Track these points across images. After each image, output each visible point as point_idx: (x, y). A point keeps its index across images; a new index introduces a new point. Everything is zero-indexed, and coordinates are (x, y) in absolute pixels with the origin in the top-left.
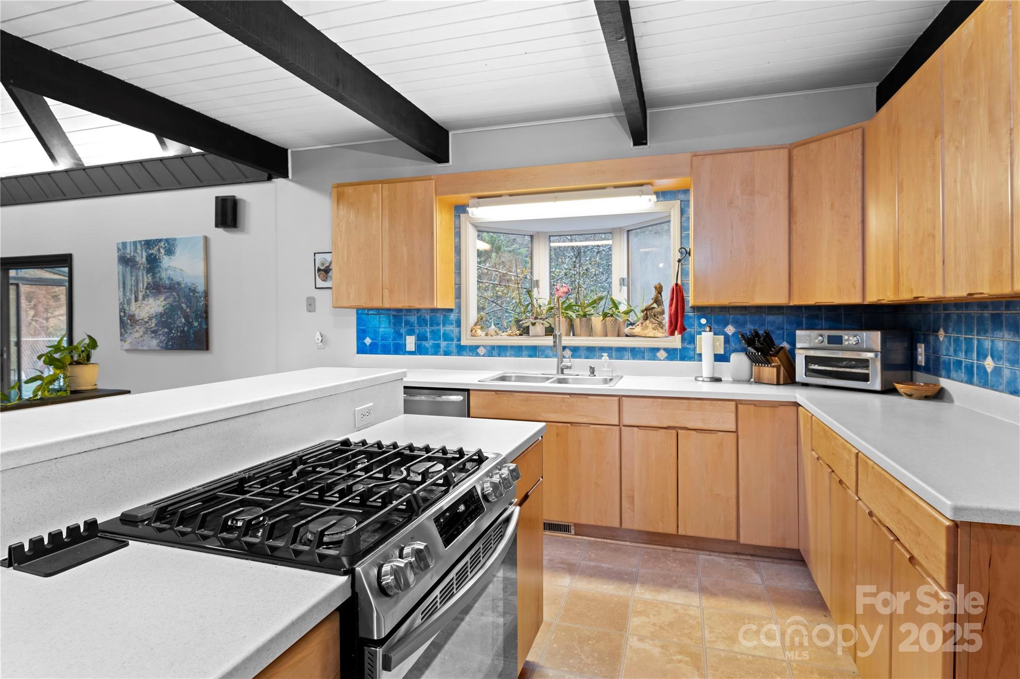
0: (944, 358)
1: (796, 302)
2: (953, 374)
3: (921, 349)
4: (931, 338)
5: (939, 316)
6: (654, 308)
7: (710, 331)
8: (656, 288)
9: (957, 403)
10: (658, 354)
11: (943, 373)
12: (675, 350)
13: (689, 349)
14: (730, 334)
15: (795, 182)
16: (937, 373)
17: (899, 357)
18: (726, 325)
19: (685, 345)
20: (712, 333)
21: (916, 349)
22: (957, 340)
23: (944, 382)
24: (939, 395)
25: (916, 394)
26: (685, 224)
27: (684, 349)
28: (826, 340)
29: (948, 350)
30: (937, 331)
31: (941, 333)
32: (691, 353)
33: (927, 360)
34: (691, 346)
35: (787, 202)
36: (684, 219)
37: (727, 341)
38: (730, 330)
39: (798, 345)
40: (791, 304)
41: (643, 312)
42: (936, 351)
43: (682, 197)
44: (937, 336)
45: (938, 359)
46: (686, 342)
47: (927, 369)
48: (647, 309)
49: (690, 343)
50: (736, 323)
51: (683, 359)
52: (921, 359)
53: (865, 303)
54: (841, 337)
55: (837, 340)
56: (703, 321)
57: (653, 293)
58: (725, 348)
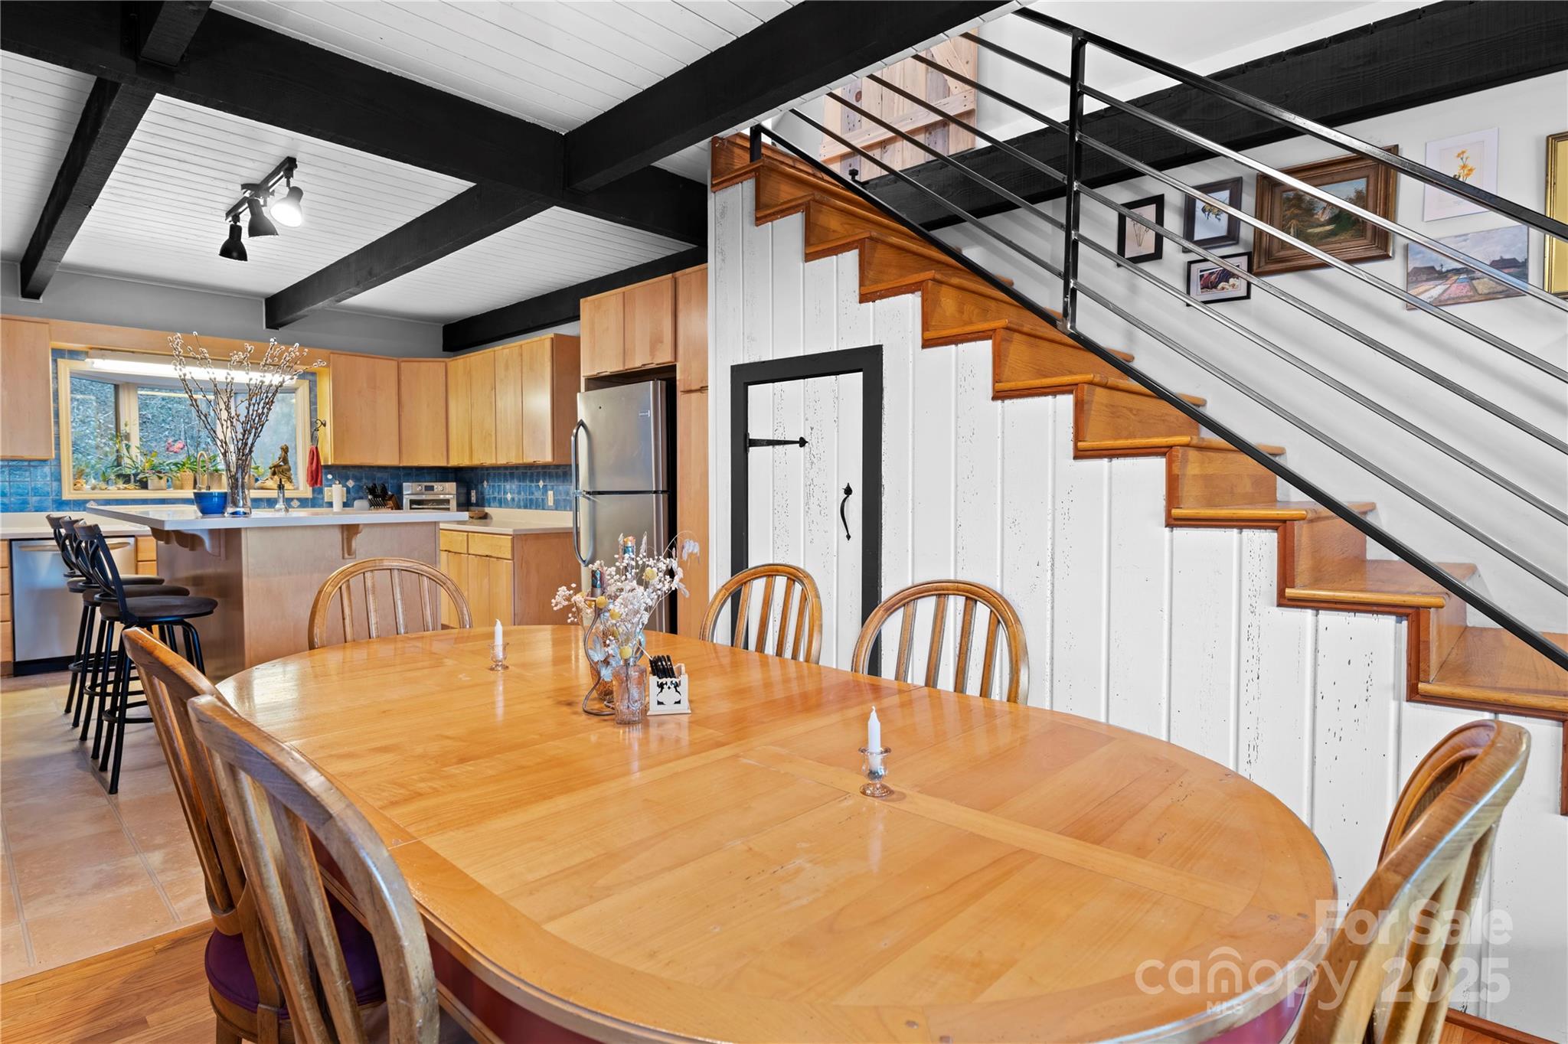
0: (487, 497)
1: (405, 463)
2: (492, 504)
3: (473, 493)
4: (480, 487)
5: (484, 474)
6: (281, 466)
7: (340, 483)
8: (282, 449)
9: (494, 519)
10: (292, 503)
11: (487, 504)
12: (307, 499)
13: (318, 498)
14: (351, 486)
15: (402, 384)
16: (483, 506)
17: (463, 499)
18: (347, 480)
19: (316, 495)
20: (341, 485)
21: (470, 494)
22: (493, 486)
23: (487, 510)
24: (485, 516)
25: (476, 516)
26: (313, 400)
27: (314, 499)
28: (424, 489)
29: (489, 492)
30: (483, 482)
31: (485, 483)
32: (321, 501)
33: (477, 499)
34: (320, 496)
35: (397, 397)
36: (312, 396)
37: (348, 492)
38: (351, 483)
39: (405, 493)
40: (401, 465)
41: (271, 468)
42: (482, 493)
43: (311, 377)
44: (483, 486)
45: (483, 498)
46: (316, 493)
47: (477, 505)
48: (275, 467)
49: (319, 494)
50: (356, 479)
51: (313, 506)
52: (474, 499)
53: (449, 465)
54: (433, 487)
55: (431, 488)
56: (330, 477)
57: (279, 453)
58: (347, 497)
